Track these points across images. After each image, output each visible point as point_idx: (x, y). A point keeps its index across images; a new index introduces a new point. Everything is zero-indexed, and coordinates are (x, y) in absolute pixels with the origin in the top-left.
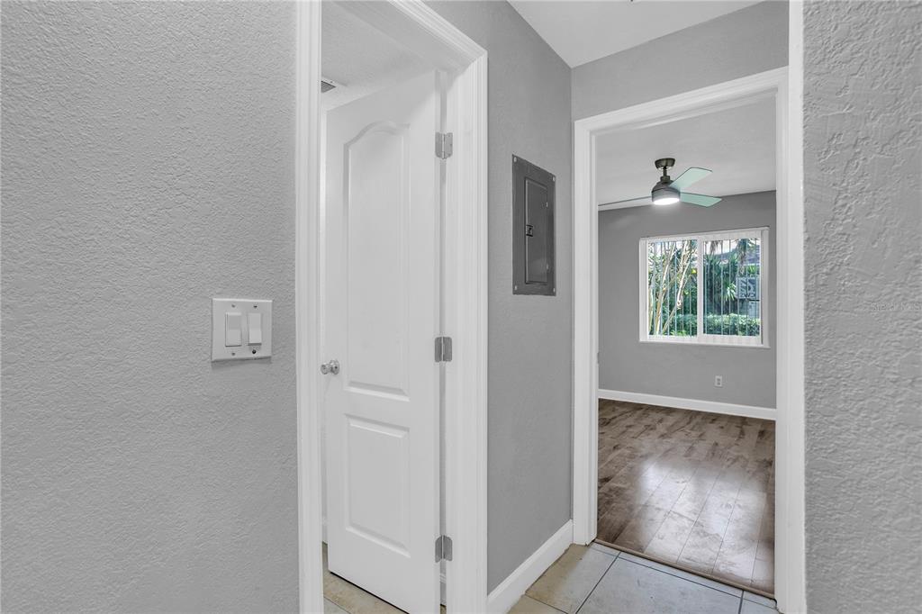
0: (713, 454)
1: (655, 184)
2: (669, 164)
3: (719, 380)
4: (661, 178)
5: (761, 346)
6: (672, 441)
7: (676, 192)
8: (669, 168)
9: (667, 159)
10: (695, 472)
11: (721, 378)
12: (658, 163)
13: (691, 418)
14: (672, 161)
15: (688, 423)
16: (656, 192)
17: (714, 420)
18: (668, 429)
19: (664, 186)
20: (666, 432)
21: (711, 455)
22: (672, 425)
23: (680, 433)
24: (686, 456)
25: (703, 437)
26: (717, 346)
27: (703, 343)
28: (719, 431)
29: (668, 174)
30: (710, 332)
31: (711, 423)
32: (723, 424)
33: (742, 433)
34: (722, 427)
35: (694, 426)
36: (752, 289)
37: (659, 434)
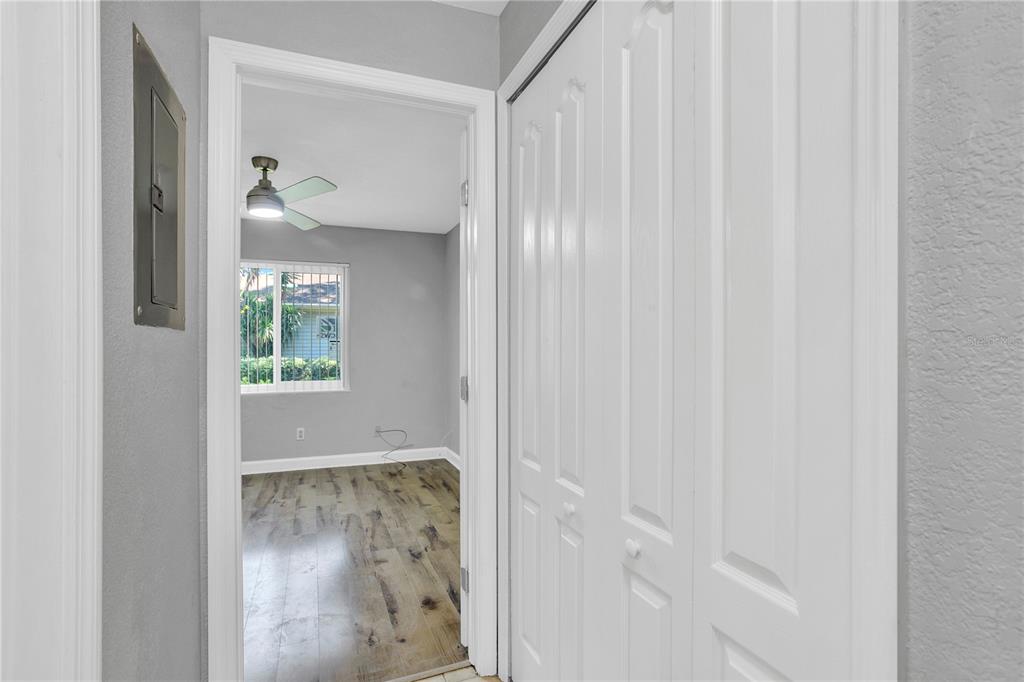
0: (323, 520)
1: (252, 188)
2: (272, 165)
3: (301, 432)
4: (260, 181)
5: (342, 389)
6: (270, 518)
7: (279, 203)
8: (270, 171)
9: (269, 159)
10: (317, 552)
11: (302, 429)
12: (256, 161)
13: (275, 484)
14: (275, 164)
15: (276, 491)
16: (252, 197)
17: (301, 479)
18: (255, 505)
19: (262, 192)
20: (255, 509)
21: (321, 522)
22: (259, 498)
23: (271, 506)
24: (296, 534)
25: (302, 504)
26: (298, 394)
27: (282, 390)
28: (313, 491)
29: (269, 179)
30: (289, 378)
31: (300, 483)
32: (313, 481)
33: (337, 487)
34: (314, 486)
35: (285, 493)
36: (332, 329)
37: (250, 515)
